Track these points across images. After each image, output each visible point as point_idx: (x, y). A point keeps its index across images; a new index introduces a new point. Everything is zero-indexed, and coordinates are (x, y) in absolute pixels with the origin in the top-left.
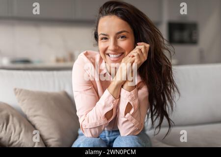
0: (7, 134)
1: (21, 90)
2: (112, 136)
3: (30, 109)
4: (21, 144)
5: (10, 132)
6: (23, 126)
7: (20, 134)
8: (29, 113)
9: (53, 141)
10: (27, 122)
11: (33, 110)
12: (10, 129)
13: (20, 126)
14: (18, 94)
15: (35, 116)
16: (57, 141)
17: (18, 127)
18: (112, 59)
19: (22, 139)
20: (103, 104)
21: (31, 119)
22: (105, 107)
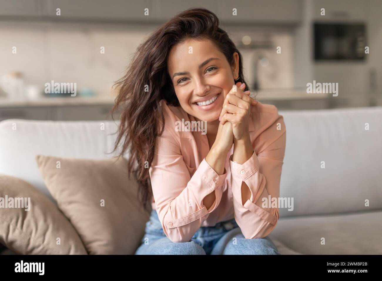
0: (23, 235)
1: (48, 158)
2: (208, 236)
3: (63, 191)
4: (47, 250)
5: (29, 231)
6: (50, 221)
7: (44, 234)
8: (60, 197)
9: (100, 246)
10: (57, 213)
11: (67, 192)
12: (28, 226)
13: (45, 221)
14: (43, 164)
15: (70, 203)
16: (106, 245)
17: (41, 223)
18: (204, 108)
19: (48, 244)
20: (199, 184)
21: (64, 207)
22: (202, 188)
